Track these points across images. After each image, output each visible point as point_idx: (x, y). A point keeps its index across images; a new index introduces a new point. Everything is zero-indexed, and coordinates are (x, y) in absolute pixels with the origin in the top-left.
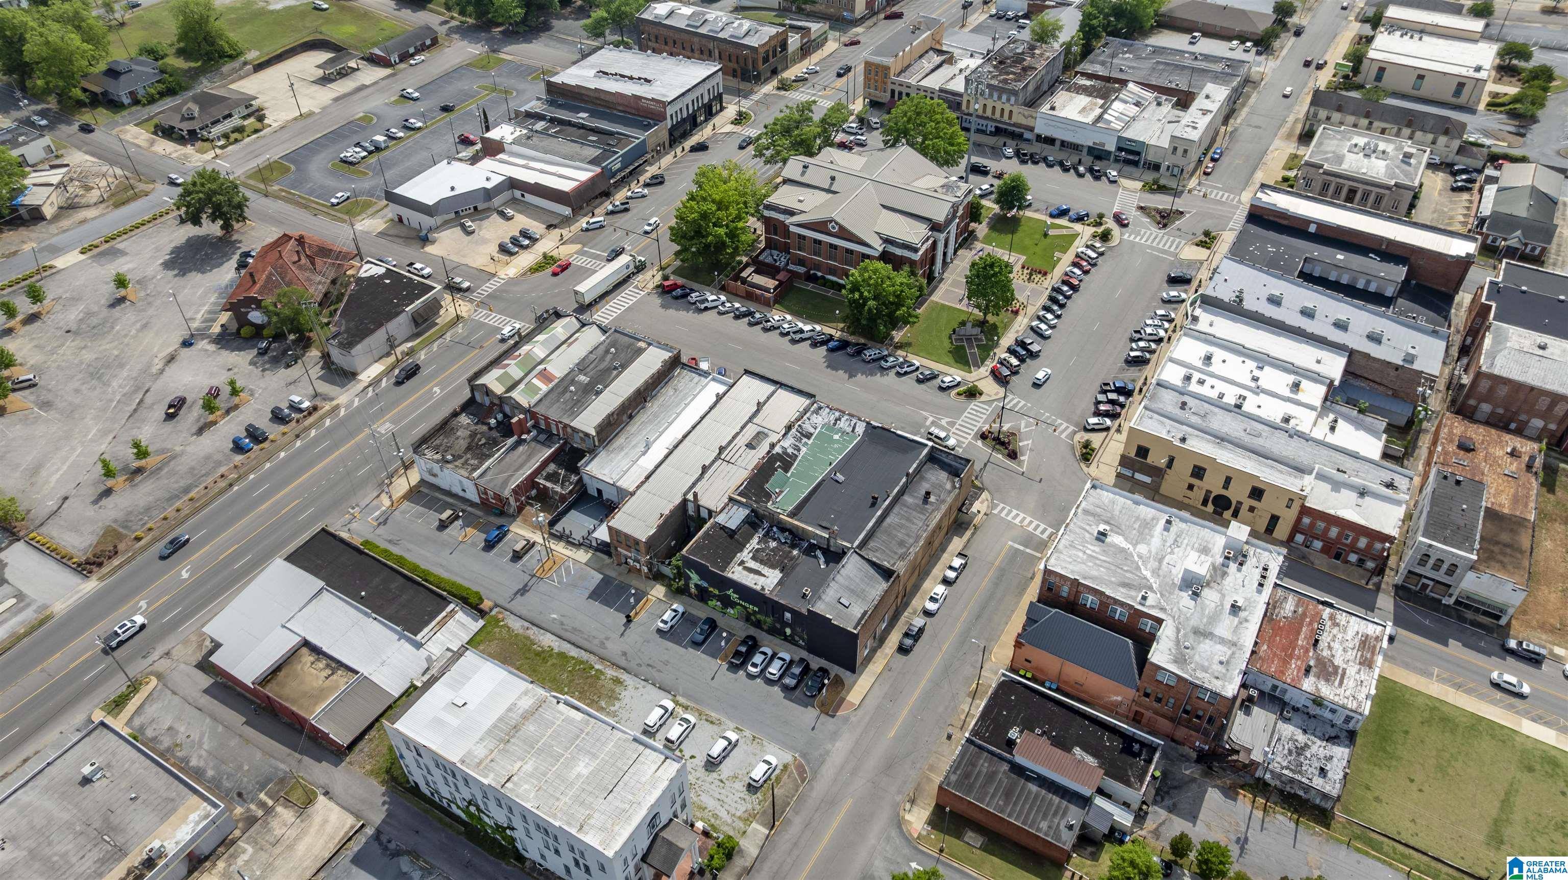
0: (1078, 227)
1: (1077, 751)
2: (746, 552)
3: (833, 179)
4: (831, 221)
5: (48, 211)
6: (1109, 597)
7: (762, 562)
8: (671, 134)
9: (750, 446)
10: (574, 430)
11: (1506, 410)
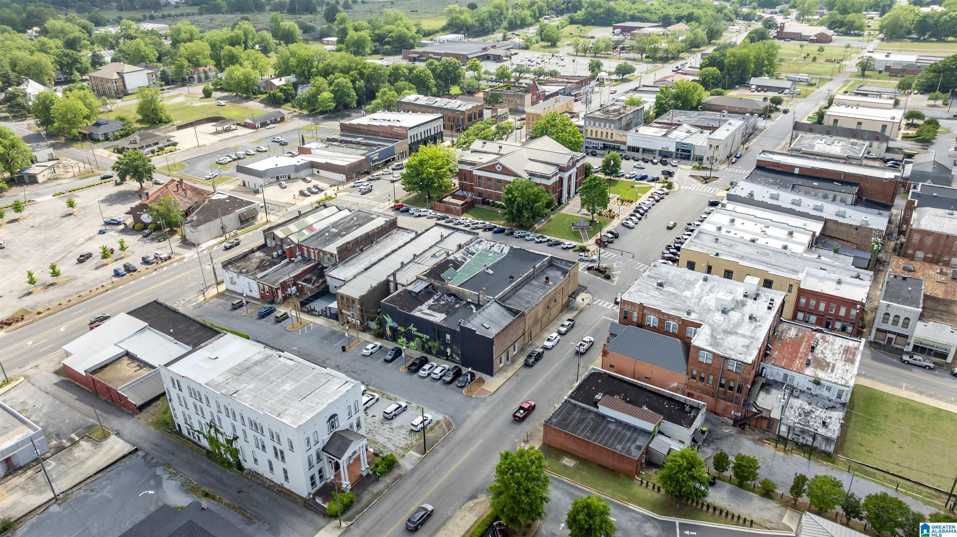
0: (652, 184)
1: (645, 408)
2: (424, 306)
3: (500, 147)
4: (497, 164)
5: (40, 179)
6: (664, 314)
7: (434, 310)
8: (410, 148)
9: (434, 256)
10: (325, 253)
11: (934, 254)
